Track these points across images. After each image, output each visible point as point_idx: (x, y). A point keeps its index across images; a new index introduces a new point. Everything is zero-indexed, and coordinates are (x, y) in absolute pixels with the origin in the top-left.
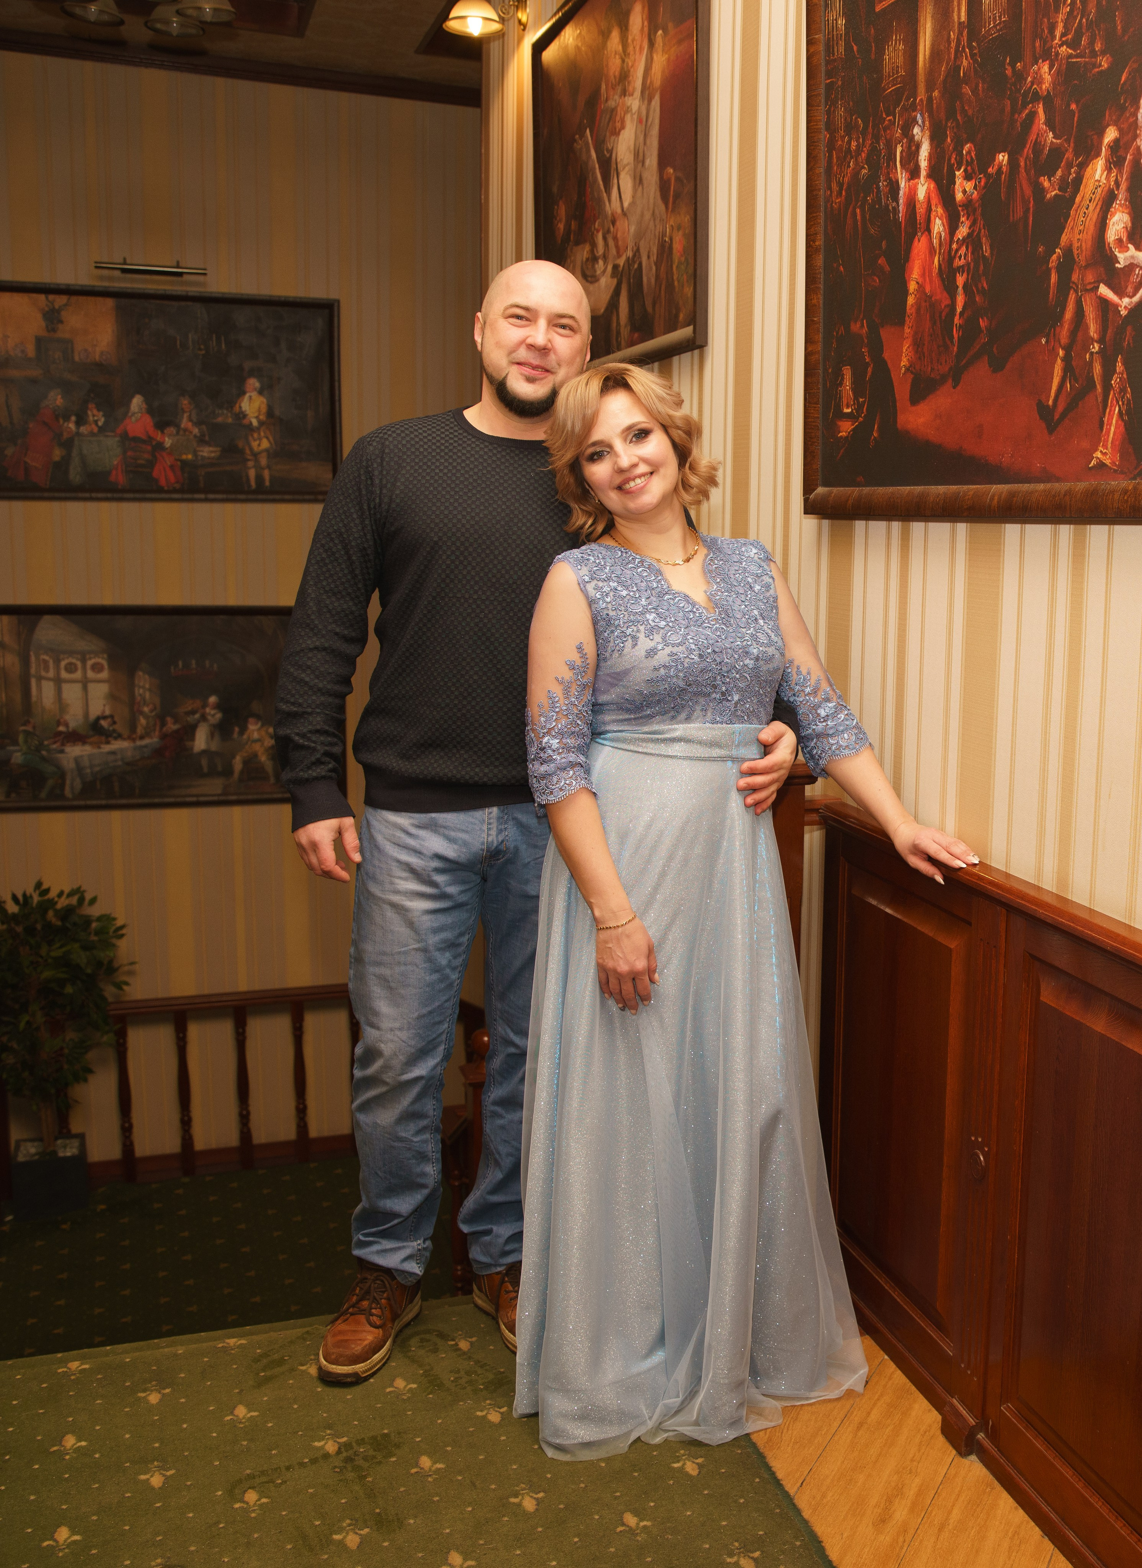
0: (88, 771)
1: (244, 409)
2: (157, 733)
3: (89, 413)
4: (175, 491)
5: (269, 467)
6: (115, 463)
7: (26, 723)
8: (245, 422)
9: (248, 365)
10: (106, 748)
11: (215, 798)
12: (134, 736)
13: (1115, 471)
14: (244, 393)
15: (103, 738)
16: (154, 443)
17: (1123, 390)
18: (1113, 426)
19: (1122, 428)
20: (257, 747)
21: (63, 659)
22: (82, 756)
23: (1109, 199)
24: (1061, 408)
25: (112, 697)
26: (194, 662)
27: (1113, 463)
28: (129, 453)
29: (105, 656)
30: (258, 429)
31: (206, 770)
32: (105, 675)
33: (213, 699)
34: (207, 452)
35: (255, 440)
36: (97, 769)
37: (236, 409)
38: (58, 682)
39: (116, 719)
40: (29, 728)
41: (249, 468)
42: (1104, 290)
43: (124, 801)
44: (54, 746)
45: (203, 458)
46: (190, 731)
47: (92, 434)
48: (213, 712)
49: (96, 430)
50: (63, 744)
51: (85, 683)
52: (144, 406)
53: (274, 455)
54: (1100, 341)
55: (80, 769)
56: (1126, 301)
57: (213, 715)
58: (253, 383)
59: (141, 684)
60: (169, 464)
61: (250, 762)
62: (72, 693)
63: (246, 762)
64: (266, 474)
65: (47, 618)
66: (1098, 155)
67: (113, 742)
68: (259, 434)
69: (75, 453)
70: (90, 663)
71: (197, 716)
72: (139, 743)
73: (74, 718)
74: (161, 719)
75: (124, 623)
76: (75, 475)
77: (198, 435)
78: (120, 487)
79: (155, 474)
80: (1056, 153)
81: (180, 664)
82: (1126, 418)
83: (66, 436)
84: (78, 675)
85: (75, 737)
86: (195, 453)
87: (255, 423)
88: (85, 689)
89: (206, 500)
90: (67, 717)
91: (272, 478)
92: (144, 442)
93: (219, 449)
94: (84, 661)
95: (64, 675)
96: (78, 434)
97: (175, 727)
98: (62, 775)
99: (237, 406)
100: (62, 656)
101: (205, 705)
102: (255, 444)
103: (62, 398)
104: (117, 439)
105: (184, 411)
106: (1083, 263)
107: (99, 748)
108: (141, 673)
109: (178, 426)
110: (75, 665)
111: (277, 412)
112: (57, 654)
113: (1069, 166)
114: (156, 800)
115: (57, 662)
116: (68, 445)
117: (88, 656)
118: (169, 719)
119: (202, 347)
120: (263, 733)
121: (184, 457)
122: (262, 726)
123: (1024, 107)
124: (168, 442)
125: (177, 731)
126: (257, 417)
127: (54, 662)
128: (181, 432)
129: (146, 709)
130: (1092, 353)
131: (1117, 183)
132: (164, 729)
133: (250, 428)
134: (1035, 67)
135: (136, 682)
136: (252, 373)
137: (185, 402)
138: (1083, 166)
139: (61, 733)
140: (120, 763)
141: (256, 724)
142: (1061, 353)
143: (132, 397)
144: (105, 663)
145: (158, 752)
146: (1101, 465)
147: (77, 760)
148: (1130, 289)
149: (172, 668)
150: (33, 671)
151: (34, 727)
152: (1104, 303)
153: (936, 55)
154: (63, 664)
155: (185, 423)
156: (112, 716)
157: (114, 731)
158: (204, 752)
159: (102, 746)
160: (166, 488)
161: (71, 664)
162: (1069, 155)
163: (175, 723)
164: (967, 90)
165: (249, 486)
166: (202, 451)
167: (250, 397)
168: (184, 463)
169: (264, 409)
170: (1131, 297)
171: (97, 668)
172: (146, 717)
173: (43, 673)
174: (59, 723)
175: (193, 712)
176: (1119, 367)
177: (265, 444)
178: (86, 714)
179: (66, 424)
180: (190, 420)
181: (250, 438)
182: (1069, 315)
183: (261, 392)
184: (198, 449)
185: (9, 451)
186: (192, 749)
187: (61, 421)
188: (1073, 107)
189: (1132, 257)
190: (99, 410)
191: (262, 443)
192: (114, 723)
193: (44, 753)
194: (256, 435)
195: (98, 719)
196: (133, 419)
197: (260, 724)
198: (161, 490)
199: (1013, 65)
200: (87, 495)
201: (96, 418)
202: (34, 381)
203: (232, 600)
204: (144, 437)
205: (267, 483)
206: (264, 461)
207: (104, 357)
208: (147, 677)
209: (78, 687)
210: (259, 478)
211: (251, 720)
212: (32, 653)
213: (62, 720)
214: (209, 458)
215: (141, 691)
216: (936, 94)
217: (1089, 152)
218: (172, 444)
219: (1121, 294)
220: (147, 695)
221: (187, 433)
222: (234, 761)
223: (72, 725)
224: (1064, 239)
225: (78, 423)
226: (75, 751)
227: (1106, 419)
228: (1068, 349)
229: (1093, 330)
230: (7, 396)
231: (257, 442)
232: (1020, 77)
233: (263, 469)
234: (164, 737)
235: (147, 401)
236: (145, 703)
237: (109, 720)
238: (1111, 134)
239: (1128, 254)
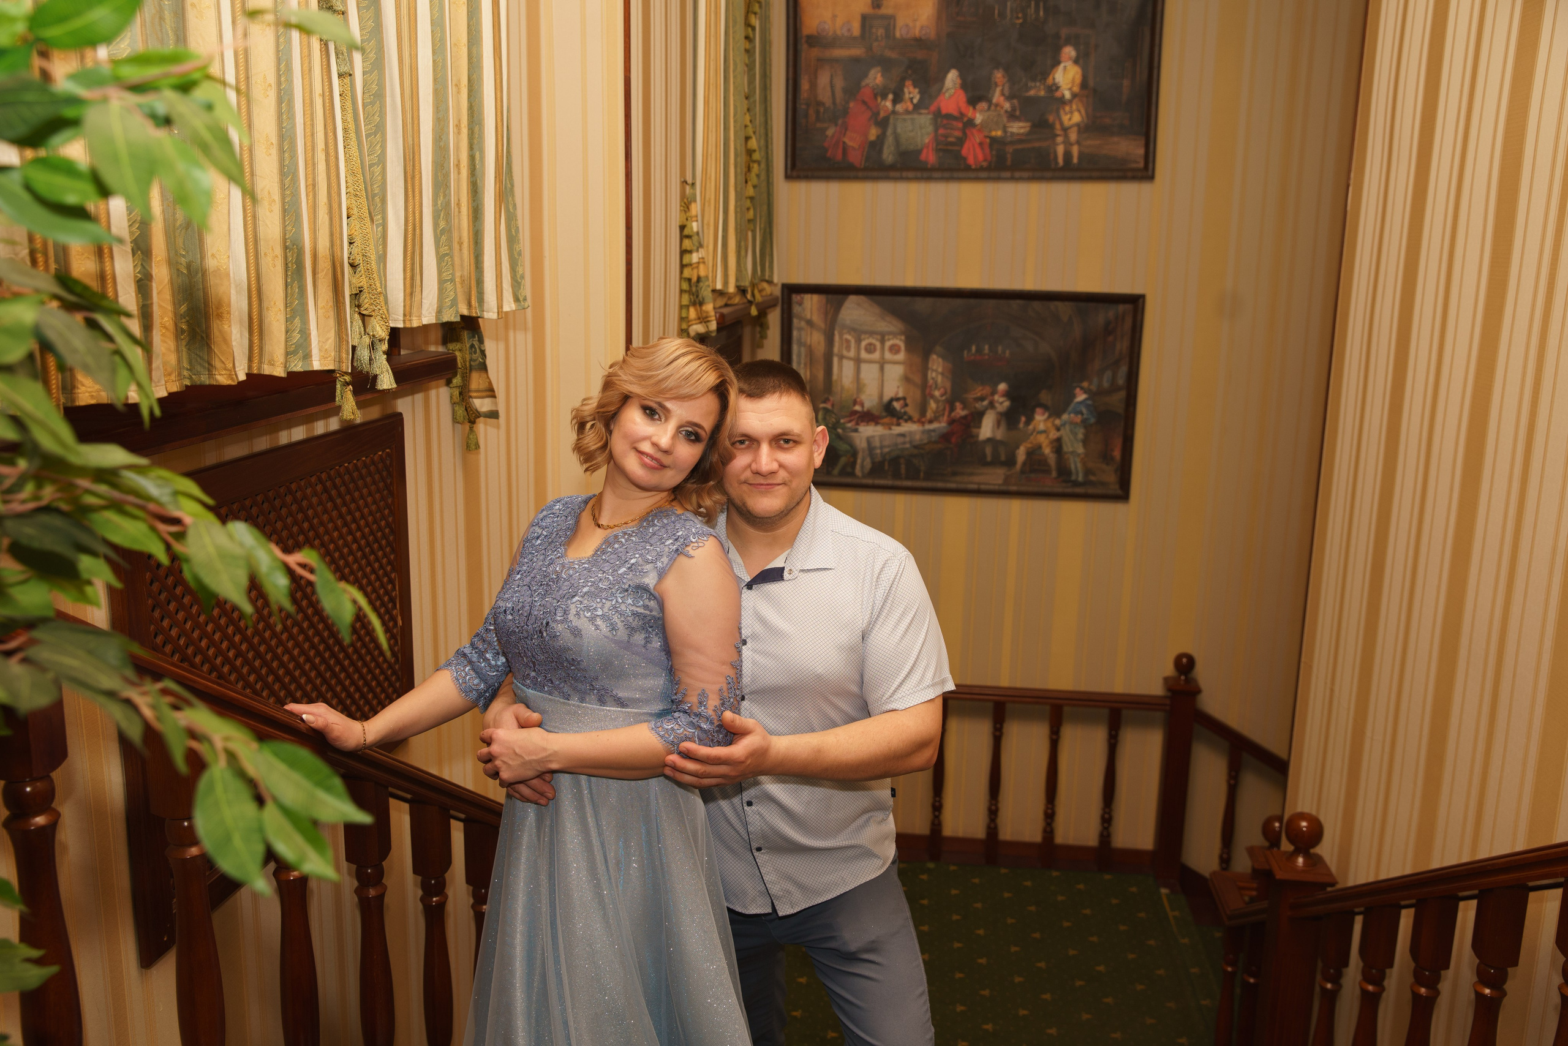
0: (878, 451)
1: (1057, 80)
2: (945, 418)
3: (906, 90)
4: (982, 169)
5: (1078, 142)
6: (927, 141)
7: (826, 401)
8: (1058, 94)
9: (1064, 32)
10: (897, 430)
11: (997, 488)
12: (923, 420)
14: (1059, 63)
15: (895, 420)
16: (965, 119)
20: (1042, 439)
21: (864, 339)
22: (873, 437)
25: (906, 379)
26: (987, 347)
28: (941, 131)
29: (903, 337)
30: (1070, 101)
31: (989, 459)
32: (901, 356)
33: (1002, 387)
34: (1018, 128)
35: (1066, 114)
36: (886, 450)
37: (1050, 81)
38: (858, 361)
39: (908, 401)
40: (828, 406)
41: (1058, 144)
43: (909, 483)
44: (849, 425)
45: (1012, 134)
46: (977, 417)
47: (907, 112)
48: (1001, 399)
49: (911, 107)
50: (857, 424)
51: (882, 364)
52: (959, 81)
53: (1084, 129)
55: (871, 448)
57: (1001, 403)
58: (1069, 52)
59: (935, 367)
60: (978, 141)
61: (1034, 453)
62: (869, 373)
63: (1030, 454)
64: (1075, 150)
65: (852, 298)
67: (903, 424)
68: (1071, 107)
69: (889, 131)
70: (888, 344)
71: (985, 403)
72: (928, 427)
73: (870, 400)
74: (951, 404)
75: (923, 305)
76: (888, 155)
77: (1009, 110)
78: (929, 166)
79: (964, 152)
81: (974, 348)
83: (882, 114)
84: (876, 356)
85: (868, 417)
86: (1005, 131)
87: (1068, 95)
88: (882, 369)
89: (1013, 179)
90: (863, 397)
91: (1081, 155)
92: (954, 118)
93: (1028, 124)
94: (883, 342)
95: (864, 355)
96: (894, 112)
97: (963, 413)
98: (854, 453)
99: (1051, 77)
100: (863, 336)
101: (994, 393)
102: (1065, 119)
103: (882, 76)
104: (930, 116)
105: (996, 85)
107: (890, 429)
108: (934, 357)
109: (990, 101)
110: (875, 346)
111: (1091, 83)
112: (859, 334)
114: (940, 485)
115: (859, 341)
116: (883, 124)
117: (887, 337)
118: (958, 405)
119: (1020, 15)
120: (1049, 424)
121: (993, 134)
122: (1049, 417)
124: (979, 118)
125: (965, 417)
126: (1070, 89)
127: (856, 341)
128: (993, 108)
129: (937, 393)
132: (953, 414)
133: (1062, 101)
135: (930, 365)
136: (1068, 42)
137: (999, 75)
139: (856, 412)
140: (908, 446)
141: (1043, 414)
143: (948, 72)
144: (902, 345)
145: (945, 437)
147: (869, 440)
149: (965, 352)
150: (836, 350)
151: (833, 405)
154: (864, 344)
155: (997, 97)
156: (904, 399)
157: (905, 413)
158: (989, 440)
159: (894, 428)
160: (973, 167)
161: (870, 344)
163: (963, 409)
165: (1057, 163)
166: (1012, 127)
167: (1065, 67)
168: (994, 140)
169: (1078, 79)
171: (894, 349)
172: (937, 401)
173: (845, 353)
174: (855, 403)
175: (982, 399)
177: (1077, 118)
178: (881, 396)
179: (883, 103)
180: (1002, 94)
181: (1062, 112)
183: (1076, 61)
184: (1008, 125)
185: (830, 132)
186: (977, 436)
187: (879, 99)
190: (915, 87)
191: (1073, 117)
192: (906, 405)
193: (840, 431)
194: (1067, 108)
195: (891, 400)
196: (947, 95)
197: (1046, 415)
198: (968, 168)
200: (898, 174)
201: (911, 96)
202: (856, 60)
203: (1029, 284)
204: (956, 114)
205: (1075, 160)
206: (1073, 136)
207: (924, 32)
208: (940, 360)
209: (876, 367)
210: (1068, 155)
211: (1039, 410)
212: (836, 333)
213: (858, 400)
214: (1018, 134)
215: (934, 375)
218: (982, 121)
220: (940, 379)
221: (998, 108)
222: (1017, 451)
223: (868, 405)
225: (895, 102)
226: (868, 431)
230: (832, 76)
231: (1068, 116)
233: (1071, 145)
234: (951, 422)
235: (962, 76)
236: (936, 387)
237: (902, 402)
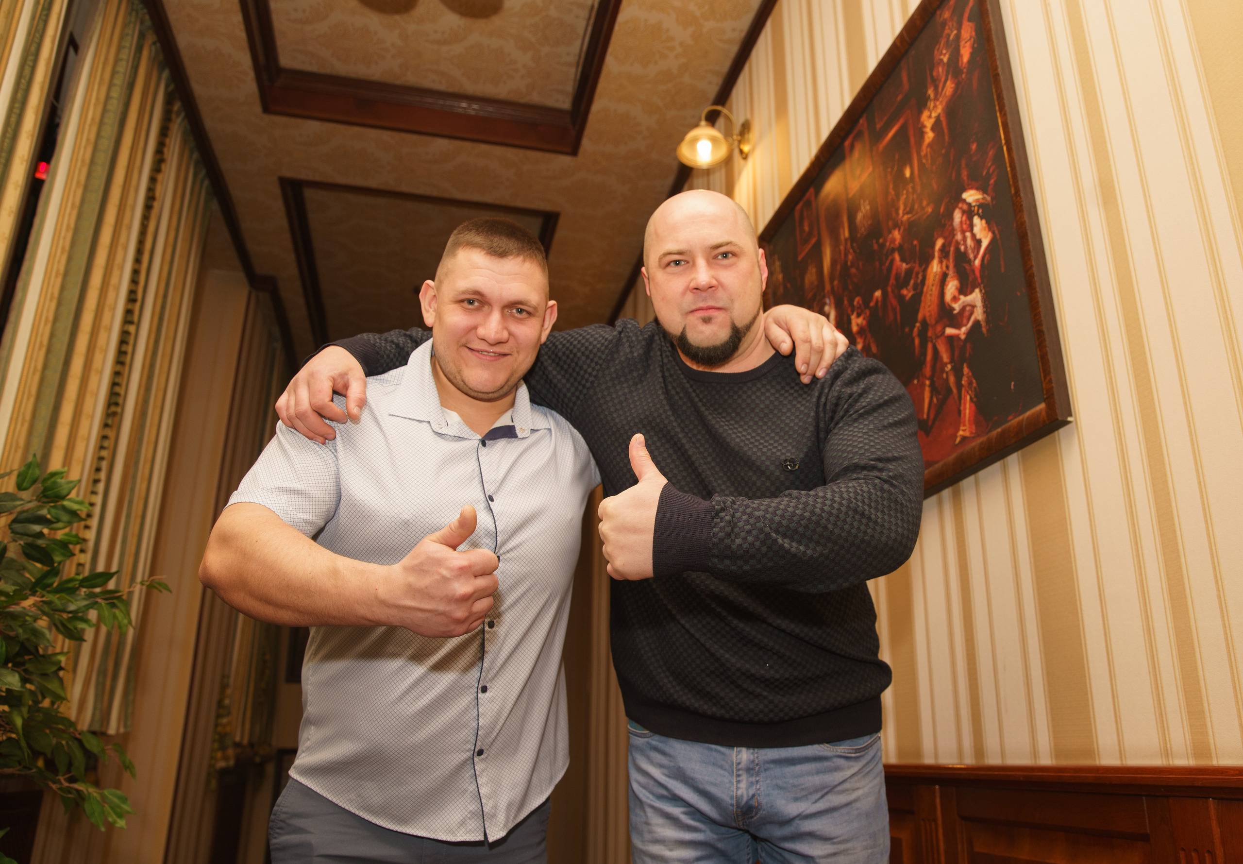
13: (973, 437)
17: (970, 383)
18: (968, 409)
19: (974, 408)
23: (943, 279)
24: (932, 416)
27: (971, 433)
42: (949, 331)
54: (950, 363)
56: (964, 329)
66: (933, 257)
80: (909, 272)
82: (975, 400)
106: (933, 322)
113: (917, 273)
123: (887, 259)
130: (947, 373)
131: (947, 267)
134: (890, 236)
138: (925, 271)
142: (928, 382)
146: (964, 438)
148: (965, 321)
152: (951, 339)
153: (834, 263)
162: (917, 268)
164: (853, 270)
170: (966, 325)
176: (966, 370)
182: (929, 357)
188: (915, 242)
189: (964, 302)
199: (877, 242)
216: (836, 283)
217: (926, 260)
219: (958, 326)
224: (920, 316)
227: (962, 408)
228: (931, 379)
229: (945, 358)
232: (882, 246)
238: (939, 243)
239: (960, 302)
